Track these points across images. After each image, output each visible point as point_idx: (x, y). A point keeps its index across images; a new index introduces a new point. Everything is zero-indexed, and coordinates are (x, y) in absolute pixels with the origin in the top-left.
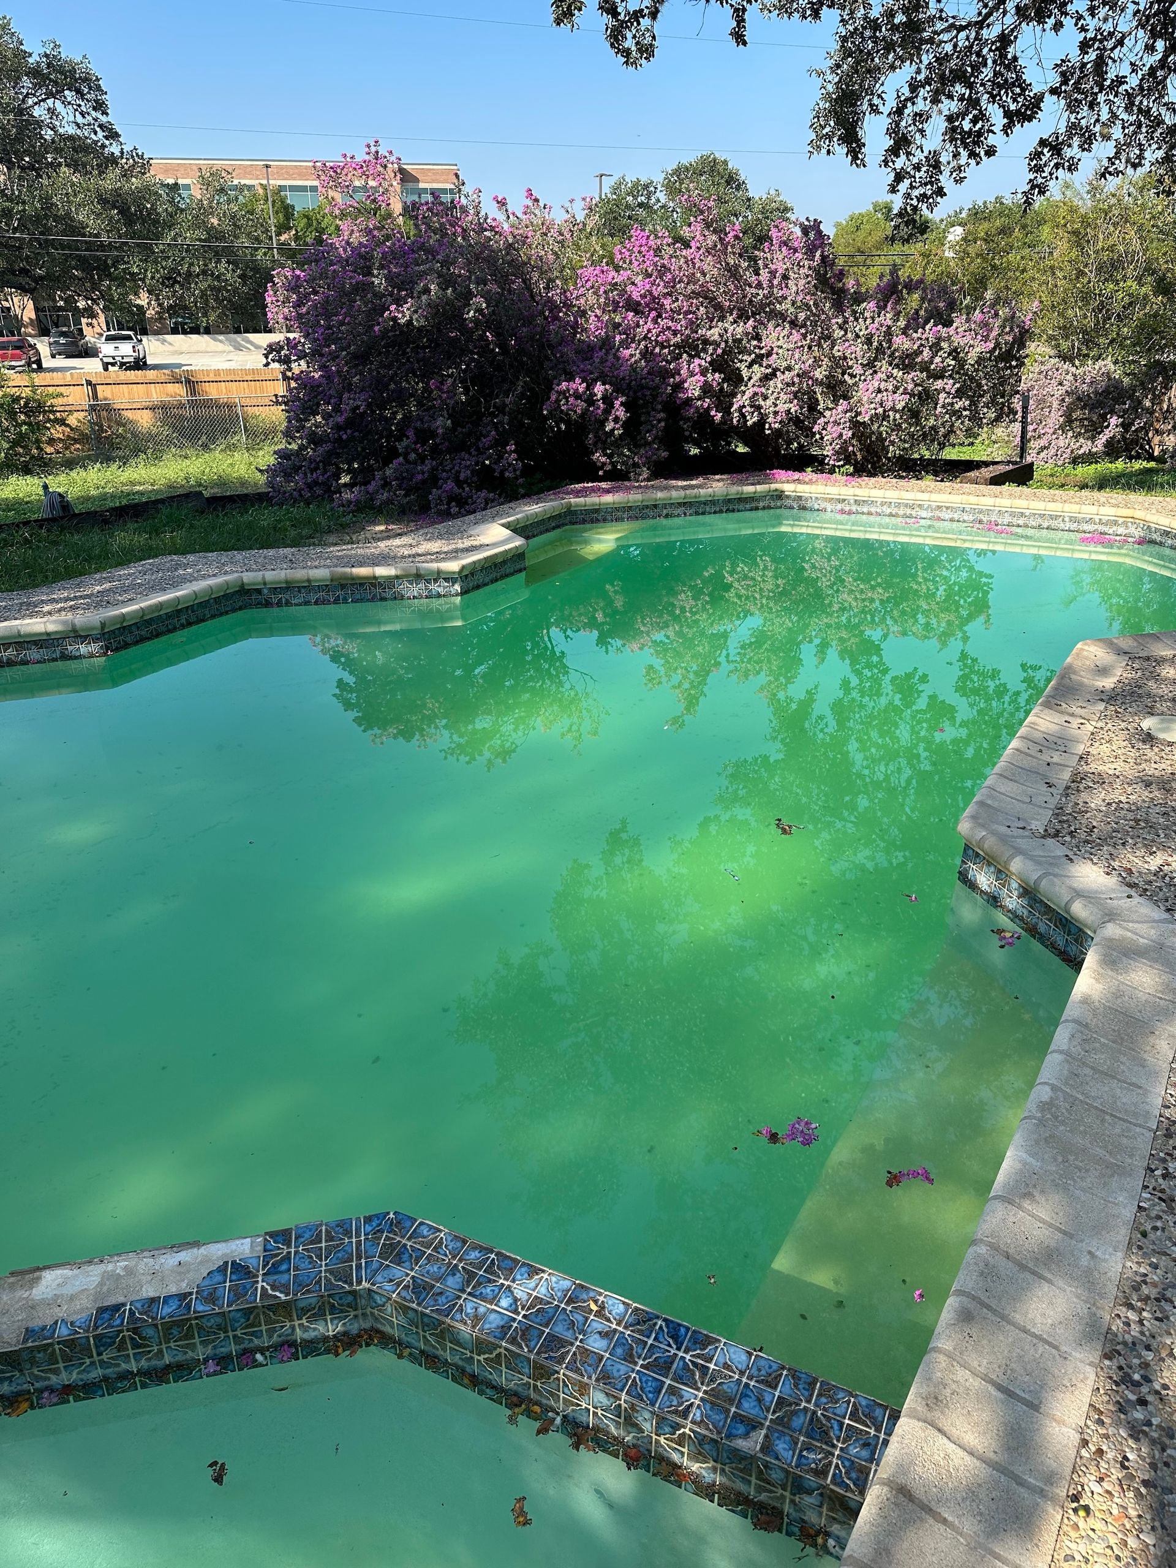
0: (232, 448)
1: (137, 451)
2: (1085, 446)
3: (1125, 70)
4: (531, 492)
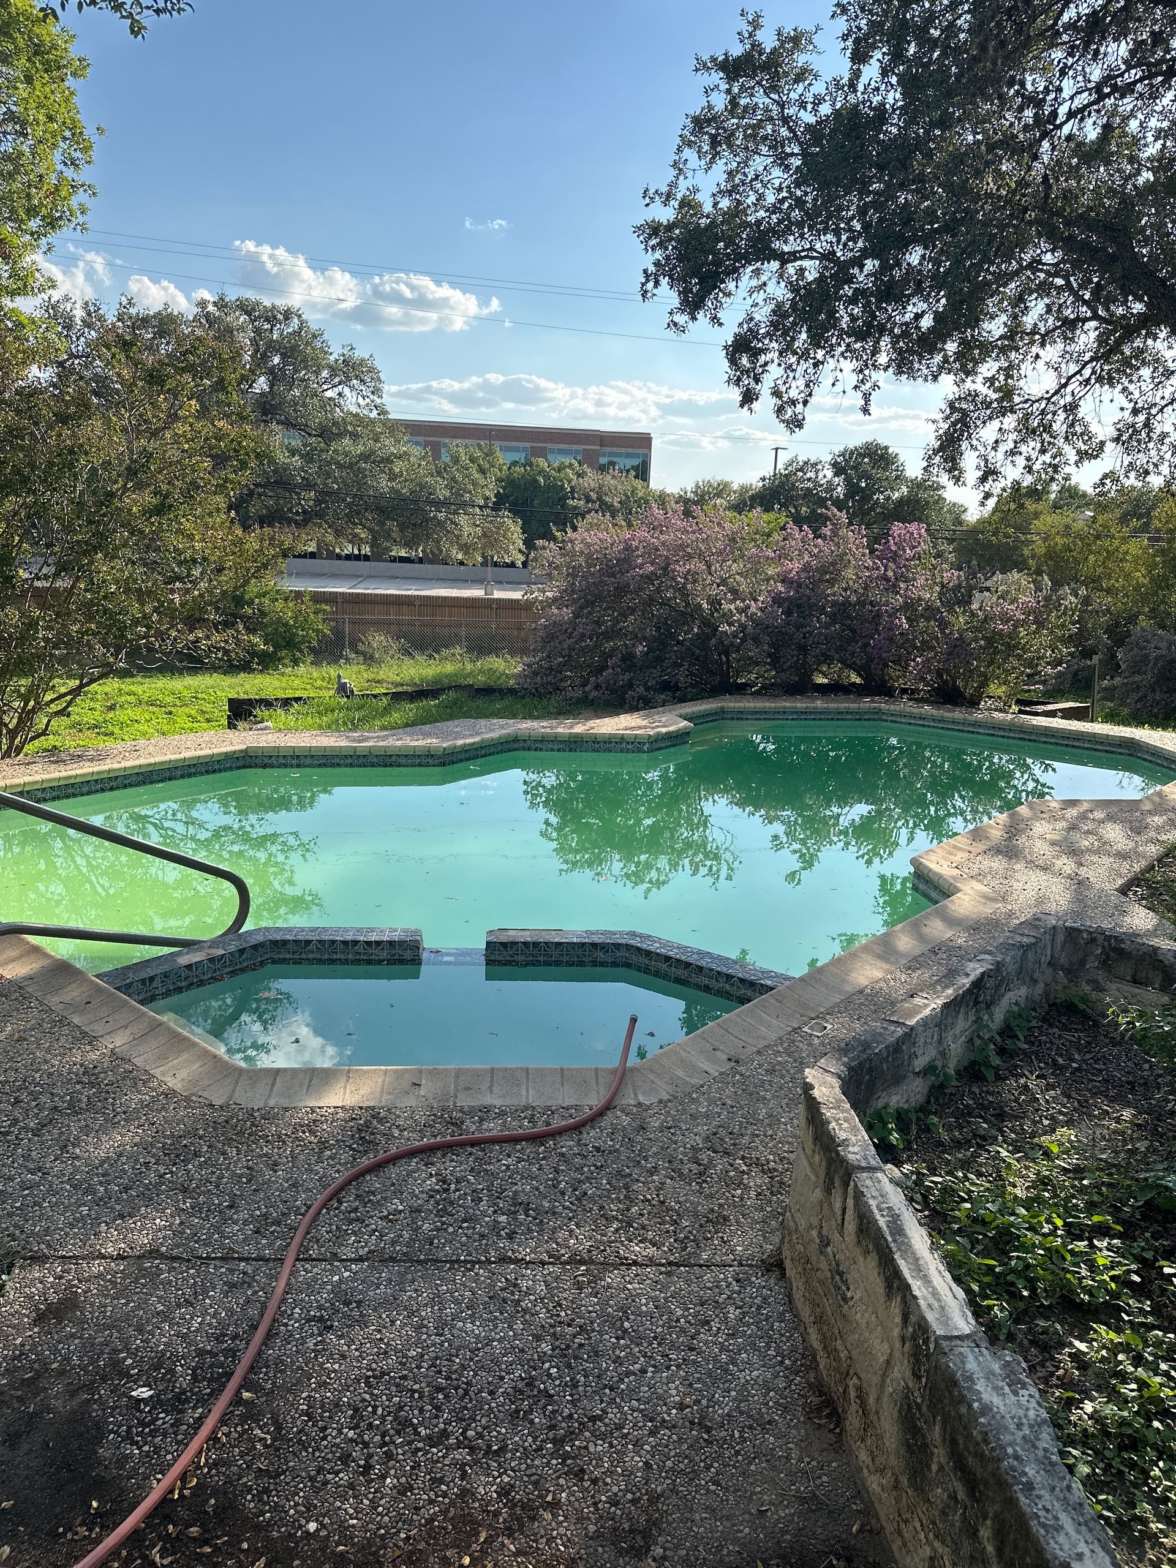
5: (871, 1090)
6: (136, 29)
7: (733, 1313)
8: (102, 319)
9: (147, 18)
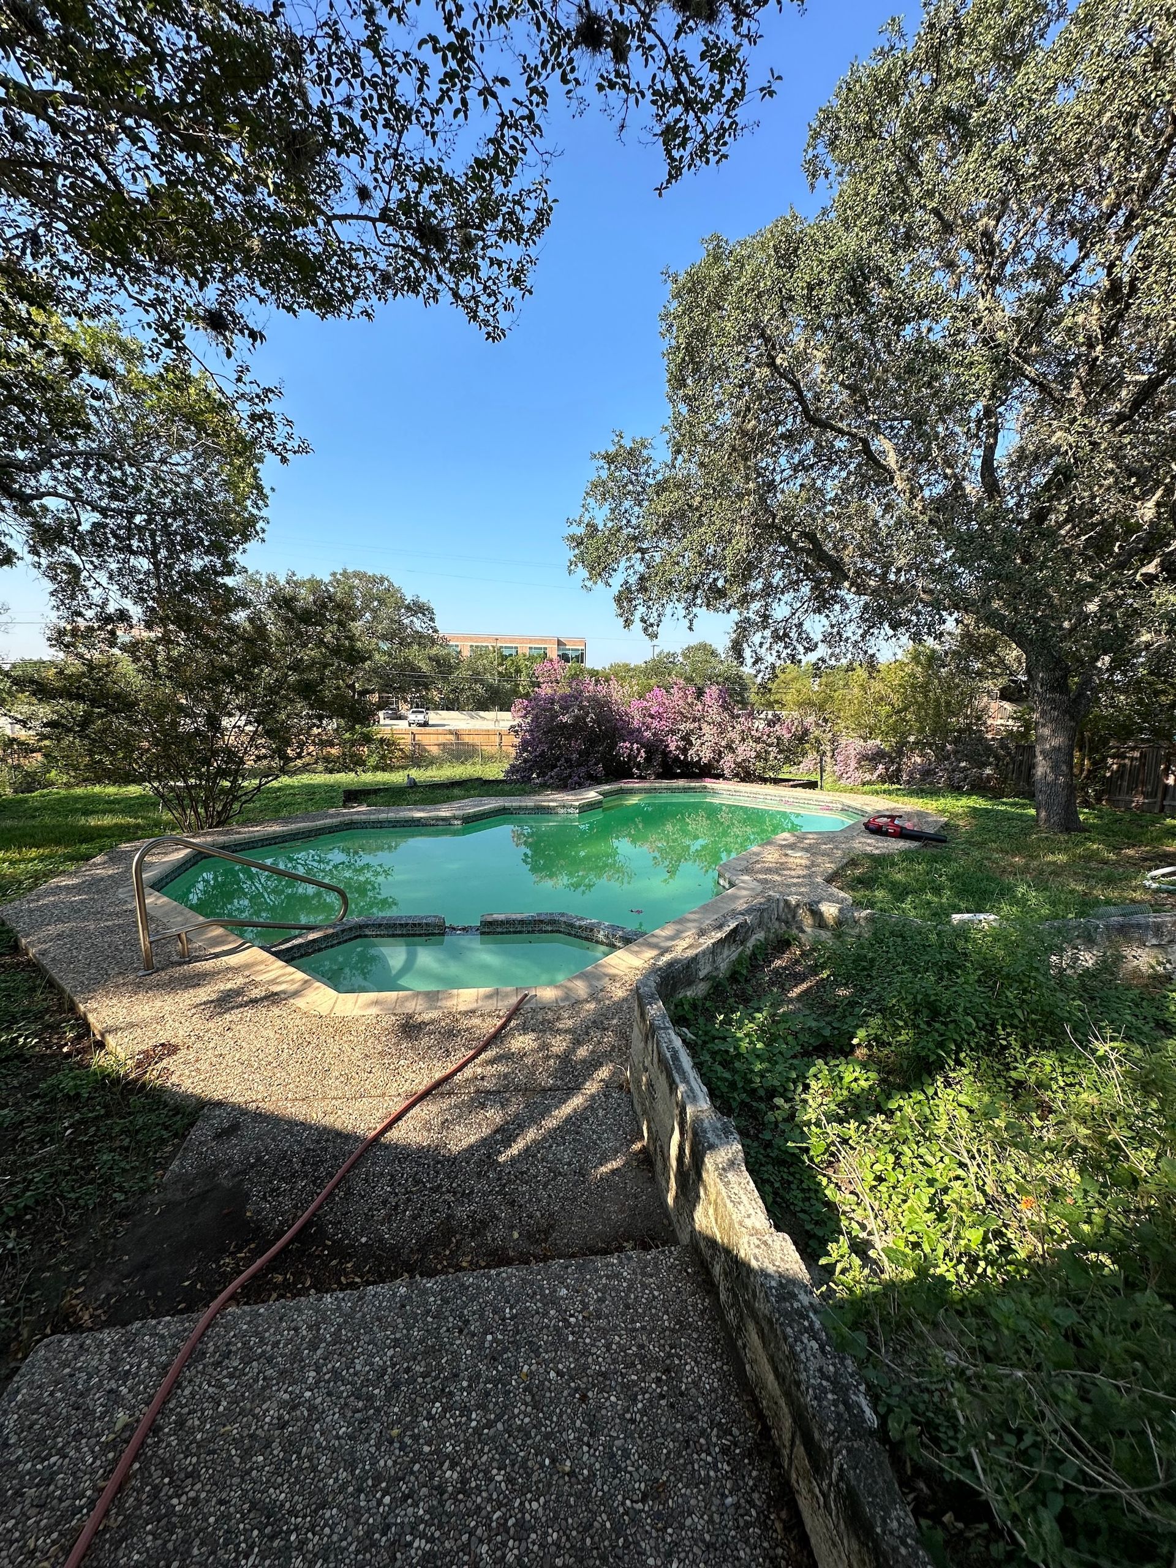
0: (474, 764)
1: (432, 763)
2: (868, 777)
3: (850, 634)
4: (607, 782)
5: (674, 989)
6: (284, 460)
7: (601, 1113)
8: (277, 583)
9: (289, 455)
